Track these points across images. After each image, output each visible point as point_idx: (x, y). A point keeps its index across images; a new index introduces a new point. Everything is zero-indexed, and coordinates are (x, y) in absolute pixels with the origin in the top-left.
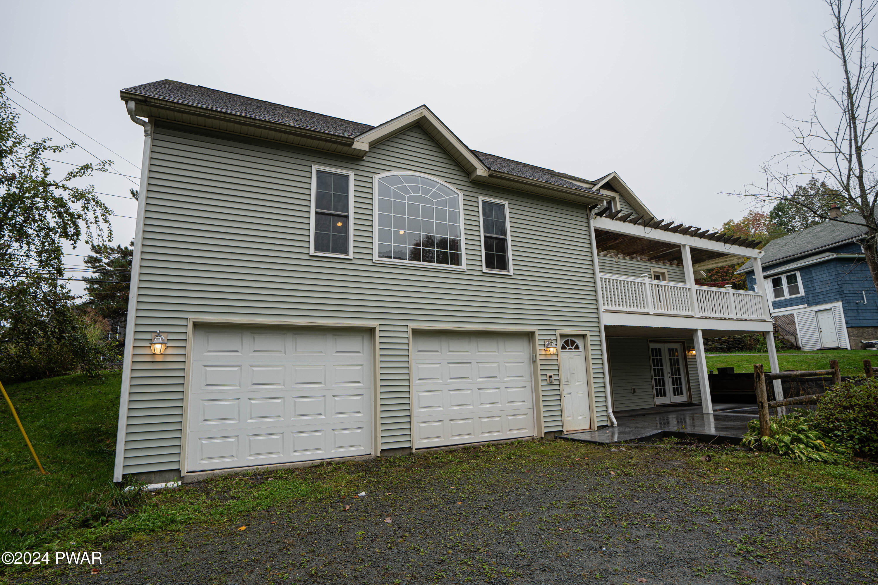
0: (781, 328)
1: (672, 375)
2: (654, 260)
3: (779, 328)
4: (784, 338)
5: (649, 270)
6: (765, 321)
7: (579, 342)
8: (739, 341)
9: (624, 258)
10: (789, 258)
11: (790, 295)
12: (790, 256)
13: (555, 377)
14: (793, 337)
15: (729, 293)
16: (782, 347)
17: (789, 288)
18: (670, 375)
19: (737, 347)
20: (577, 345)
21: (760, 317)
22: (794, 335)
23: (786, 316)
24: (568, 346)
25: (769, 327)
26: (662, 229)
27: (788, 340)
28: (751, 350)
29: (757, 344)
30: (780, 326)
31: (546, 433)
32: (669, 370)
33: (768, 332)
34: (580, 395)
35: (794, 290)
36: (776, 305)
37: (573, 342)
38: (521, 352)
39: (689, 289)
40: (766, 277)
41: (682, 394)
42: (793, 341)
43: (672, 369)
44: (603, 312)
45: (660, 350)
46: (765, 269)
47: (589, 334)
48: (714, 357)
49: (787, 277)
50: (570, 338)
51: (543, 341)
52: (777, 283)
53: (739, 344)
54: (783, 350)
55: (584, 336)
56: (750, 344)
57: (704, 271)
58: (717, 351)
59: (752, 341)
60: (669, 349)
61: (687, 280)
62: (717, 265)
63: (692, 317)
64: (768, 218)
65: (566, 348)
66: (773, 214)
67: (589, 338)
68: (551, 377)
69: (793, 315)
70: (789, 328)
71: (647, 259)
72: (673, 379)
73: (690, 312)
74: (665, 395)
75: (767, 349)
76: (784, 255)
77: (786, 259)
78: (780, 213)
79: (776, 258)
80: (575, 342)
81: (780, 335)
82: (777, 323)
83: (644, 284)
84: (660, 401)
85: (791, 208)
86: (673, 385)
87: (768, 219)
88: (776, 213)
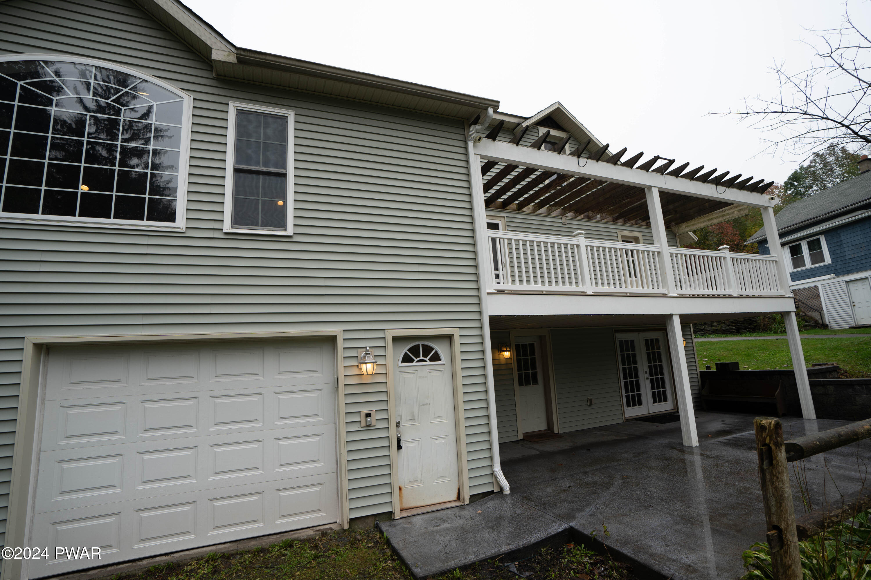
0: (802, 303)
1: (651, 375)
2: (620, 220)
3: (800, 303)
4: (806, 315)
5: (616, 235)
6: (782, 297)
7: (440, 348)
8: (750, 320)
9: (575, 218)
10: (810, 221)
11: (813, 264)
12: (811, 219)
13: (376, 416)
14: (817, 313)
15: (724, 258)
16: (805, 326)
17: (811, 255)
18: (648, 375)
19: (749, 328)
20: (436, 353)
21: (774, 292)
22: (818, 311)
23: (808, 289)
24: (417, 356)
25: (789, 306)
26: (611, 163)
27: (811, 318)
28: (766, 331)
29: (773, 323)
30: (801, 301)
31: (352, 520)
32: (646, 369)
33: (789, 313)
34: (438, 441)
35: (817, 257)
36: (795, 277)
37: (427, 350)
38: (315, 371)
39: (659, 253)
40: (783, 245)
41: (665, 400)
42: (818, 317)
43: (650, 367)
44: (488, 294)
45: (632, 342)
46: (781, 236)
47: (457, 333)
48: (717, 342)
49: (809, 243)
50: (421, 343)
51: (356, 350)
52: (795, 251)
53: (751, 324)
54: (806, 330)
55: (450, 338)
56: (764, 324)
57: (694, 232)
58: (724, 333)
59: (767, 320)
60: (646, 341)
61: (655, 241)
62: (710, 222)
63: (665, 296)
64: (783, 189)
65: (412, 361)
66: (787, 185)
67: (457, 340)
68: (368, 415)
69: (816, 287)
70: (812, 303)
71: (610, 219)
72: (652, 380)
73: (661, 288)
74: (640, 404)
75: (785, 329)
76: (803, 219)
77: (806, 222)
78: (796, 183)
79: (794, 223)
80: (433, 349)
81: (801, 311)
82: (797, 297)
83: (578, 246)
84: (632, 412)
85: (808, 177)
86: (653, 388)
87: (782, 191)
88: (791, 183)
